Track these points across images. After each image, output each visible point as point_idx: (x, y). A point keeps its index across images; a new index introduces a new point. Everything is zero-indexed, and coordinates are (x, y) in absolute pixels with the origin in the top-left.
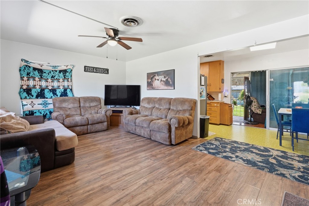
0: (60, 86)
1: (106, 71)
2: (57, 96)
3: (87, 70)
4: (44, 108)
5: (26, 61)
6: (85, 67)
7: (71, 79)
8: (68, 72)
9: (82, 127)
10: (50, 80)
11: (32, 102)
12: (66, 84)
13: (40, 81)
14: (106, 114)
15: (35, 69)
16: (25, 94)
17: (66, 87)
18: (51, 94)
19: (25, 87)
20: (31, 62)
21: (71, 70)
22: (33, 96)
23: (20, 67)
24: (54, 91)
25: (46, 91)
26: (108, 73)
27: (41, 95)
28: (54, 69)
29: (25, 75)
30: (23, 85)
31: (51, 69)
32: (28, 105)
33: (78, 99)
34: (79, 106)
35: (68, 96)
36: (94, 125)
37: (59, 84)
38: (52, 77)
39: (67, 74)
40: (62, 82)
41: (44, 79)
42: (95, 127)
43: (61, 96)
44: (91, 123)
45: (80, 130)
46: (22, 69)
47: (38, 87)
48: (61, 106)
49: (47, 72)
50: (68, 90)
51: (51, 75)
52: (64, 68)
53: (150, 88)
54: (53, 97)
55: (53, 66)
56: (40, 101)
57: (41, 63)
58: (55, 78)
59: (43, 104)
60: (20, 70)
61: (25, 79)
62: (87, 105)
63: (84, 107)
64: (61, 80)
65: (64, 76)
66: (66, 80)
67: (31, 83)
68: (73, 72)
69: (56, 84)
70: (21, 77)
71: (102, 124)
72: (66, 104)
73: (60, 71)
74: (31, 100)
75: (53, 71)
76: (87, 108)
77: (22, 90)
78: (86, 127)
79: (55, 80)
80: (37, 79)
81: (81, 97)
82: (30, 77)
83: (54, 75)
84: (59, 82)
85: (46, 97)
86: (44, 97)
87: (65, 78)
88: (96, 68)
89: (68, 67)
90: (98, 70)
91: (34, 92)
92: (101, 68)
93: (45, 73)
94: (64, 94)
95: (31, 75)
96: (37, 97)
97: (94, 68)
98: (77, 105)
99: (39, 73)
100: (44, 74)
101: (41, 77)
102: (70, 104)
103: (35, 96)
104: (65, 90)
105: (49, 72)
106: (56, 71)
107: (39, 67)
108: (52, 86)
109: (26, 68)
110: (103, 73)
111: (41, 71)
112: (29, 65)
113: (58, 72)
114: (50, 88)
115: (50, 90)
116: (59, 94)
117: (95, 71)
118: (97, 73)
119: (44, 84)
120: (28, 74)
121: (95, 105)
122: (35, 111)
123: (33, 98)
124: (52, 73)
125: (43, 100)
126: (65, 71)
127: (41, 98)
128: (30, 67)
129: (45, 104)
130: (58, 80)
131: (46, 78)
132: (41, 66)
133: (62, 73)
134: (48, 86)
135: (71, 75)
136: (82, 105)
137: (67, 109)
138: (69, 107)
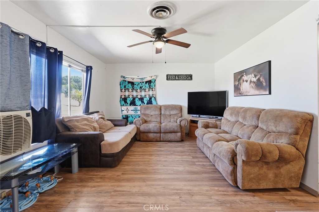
0: (146, 95)
1: (189, 77)
2: (144, 104)
3: (169, 78)
4: (135, 114)
5: (124, 77)
6: (167, 75)
7: (155, 88)
8: (152, 82)
9: (155, 134)
10: (139, 91)
11: (127, 108)
12: (151, 93)
13: (132, 91)
14: (180, 123)
15: (129, 82)
16: (123, 102)
17: (151, 96)
18: (140, 102)
19: (123, 97)
20: (126, 77)
21: (155, 80)
22: (128, 104)
23: (120, 82)
24: (142, 99)
25: (137, 99)
26: (191, 79)
27: (133, 103)
28: (141, 81)
29: (123, 88)
30: (122, 96)
31: (139, 81)
32: (125, 110)
33: (159, 107)
34: (160, 113)
35: (152, 104)
36: (167, 134)
37: (146, 93)
38: (140, 88)
39: (152, 84)
40: (148, 92)
41: (135, 90)
42: (167, 136)
43: (147, 104)
44: (164, 131)
45: (153, 137)
46: (122, 83)
47: (131, 96)
48: (145, 113)
49: (137, 84)
50: (153, 99)
51: (139, 86)
52: (149, 79)
53: (237, 94)
54: (142, 105)
55: (141, 78)
56: (132, 107)
57: (133, 77)
58: (143, 88)
59: (135, 110)
60: (120, 84)
61: (123, 90)
62: (168, 113)
63: (165, 115)
64: (147, 90)
65: (149, 86)
66: (151, 90)
67: (127, 93)
68: (157, 82)
69: (143, 94)
70: (121, 90)
71: (176, 134)
72: (149, 111)
73: (146, 82)
74: (127, 107)
75: (141, 82)
76: (167, 116)
77: (121, 99)
78: (158, 135)
79: (142, 90)
80: (130, 90)
81: (163, 105)
82: (126, 89)
83: (142, 86)
84: (146, 91)
85: (136, 104)
86: (135, 105)
87: (150, 87)
88: (178, 75)
89: (153, 78)
90: (180, 77)
91: (129, 101)
92: (183, 75)
93: (135, 84)
94: (150, 102)
95: (127, 87)
96: (130, 105)
97: (175, 75)
98: (158, 112)
99: (131, 85)
100: (135, 86)
101: (133, 89)
102: (153, 111)
103: (129, 104)
104: (150, 99)
105: (138, 84)
106: (143, 82)
107: (132, 81)
108: (141, 96)
109: (124, 82)
110: (186, 79)
111: (132, 83)
112: (125, 80)
113: (145, 83)
114: (139, 97)
115: (139, 99)
116: (146, 102)
117: (177, 78)
118: (179, 80)
119: (135, 94)
120: (125, 87)
121: (175, 113)
122: (129, 116)
123: (128, 105)
124: (140, 84)
125: (135, 107)
126: (150, 82)
127: (133, 105)
128: (126, 81)
129: (136, 110)
130: (145, 90)
131: (136, 89)
132: (133, 80)
133: (147, 84)
134: (137, 96)
135: (155, 85)
136: (163, 112)
137: (149, 116)
138: (152, 114)
